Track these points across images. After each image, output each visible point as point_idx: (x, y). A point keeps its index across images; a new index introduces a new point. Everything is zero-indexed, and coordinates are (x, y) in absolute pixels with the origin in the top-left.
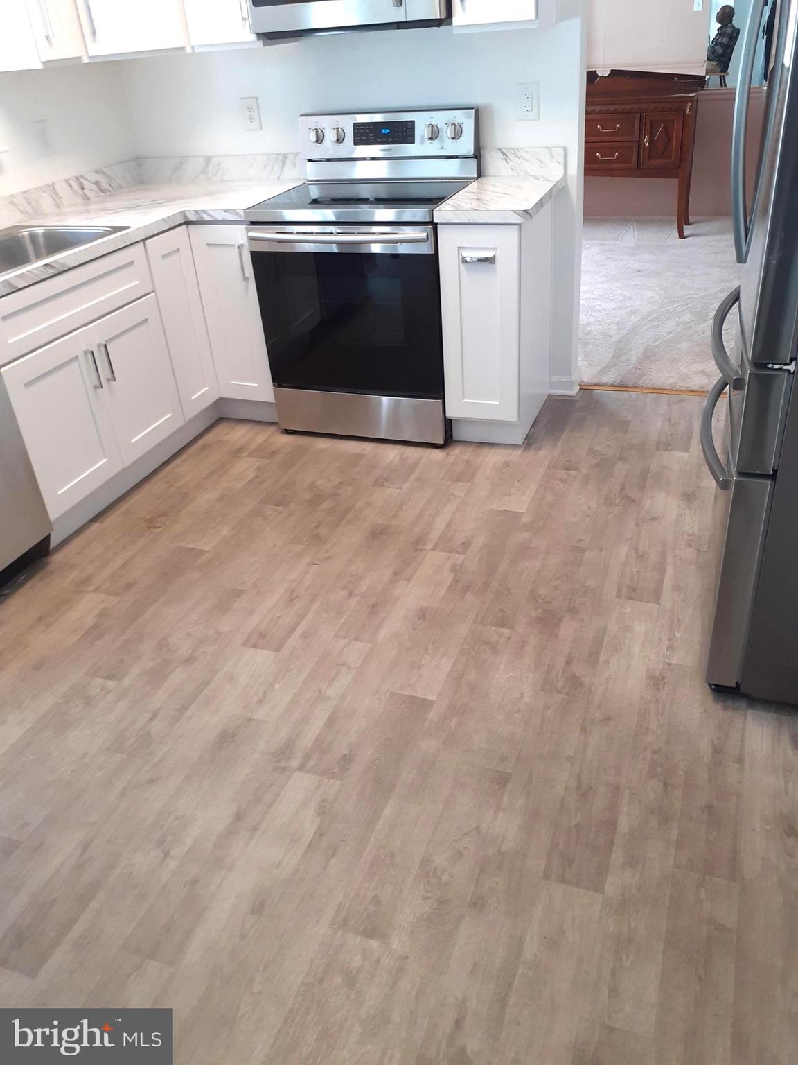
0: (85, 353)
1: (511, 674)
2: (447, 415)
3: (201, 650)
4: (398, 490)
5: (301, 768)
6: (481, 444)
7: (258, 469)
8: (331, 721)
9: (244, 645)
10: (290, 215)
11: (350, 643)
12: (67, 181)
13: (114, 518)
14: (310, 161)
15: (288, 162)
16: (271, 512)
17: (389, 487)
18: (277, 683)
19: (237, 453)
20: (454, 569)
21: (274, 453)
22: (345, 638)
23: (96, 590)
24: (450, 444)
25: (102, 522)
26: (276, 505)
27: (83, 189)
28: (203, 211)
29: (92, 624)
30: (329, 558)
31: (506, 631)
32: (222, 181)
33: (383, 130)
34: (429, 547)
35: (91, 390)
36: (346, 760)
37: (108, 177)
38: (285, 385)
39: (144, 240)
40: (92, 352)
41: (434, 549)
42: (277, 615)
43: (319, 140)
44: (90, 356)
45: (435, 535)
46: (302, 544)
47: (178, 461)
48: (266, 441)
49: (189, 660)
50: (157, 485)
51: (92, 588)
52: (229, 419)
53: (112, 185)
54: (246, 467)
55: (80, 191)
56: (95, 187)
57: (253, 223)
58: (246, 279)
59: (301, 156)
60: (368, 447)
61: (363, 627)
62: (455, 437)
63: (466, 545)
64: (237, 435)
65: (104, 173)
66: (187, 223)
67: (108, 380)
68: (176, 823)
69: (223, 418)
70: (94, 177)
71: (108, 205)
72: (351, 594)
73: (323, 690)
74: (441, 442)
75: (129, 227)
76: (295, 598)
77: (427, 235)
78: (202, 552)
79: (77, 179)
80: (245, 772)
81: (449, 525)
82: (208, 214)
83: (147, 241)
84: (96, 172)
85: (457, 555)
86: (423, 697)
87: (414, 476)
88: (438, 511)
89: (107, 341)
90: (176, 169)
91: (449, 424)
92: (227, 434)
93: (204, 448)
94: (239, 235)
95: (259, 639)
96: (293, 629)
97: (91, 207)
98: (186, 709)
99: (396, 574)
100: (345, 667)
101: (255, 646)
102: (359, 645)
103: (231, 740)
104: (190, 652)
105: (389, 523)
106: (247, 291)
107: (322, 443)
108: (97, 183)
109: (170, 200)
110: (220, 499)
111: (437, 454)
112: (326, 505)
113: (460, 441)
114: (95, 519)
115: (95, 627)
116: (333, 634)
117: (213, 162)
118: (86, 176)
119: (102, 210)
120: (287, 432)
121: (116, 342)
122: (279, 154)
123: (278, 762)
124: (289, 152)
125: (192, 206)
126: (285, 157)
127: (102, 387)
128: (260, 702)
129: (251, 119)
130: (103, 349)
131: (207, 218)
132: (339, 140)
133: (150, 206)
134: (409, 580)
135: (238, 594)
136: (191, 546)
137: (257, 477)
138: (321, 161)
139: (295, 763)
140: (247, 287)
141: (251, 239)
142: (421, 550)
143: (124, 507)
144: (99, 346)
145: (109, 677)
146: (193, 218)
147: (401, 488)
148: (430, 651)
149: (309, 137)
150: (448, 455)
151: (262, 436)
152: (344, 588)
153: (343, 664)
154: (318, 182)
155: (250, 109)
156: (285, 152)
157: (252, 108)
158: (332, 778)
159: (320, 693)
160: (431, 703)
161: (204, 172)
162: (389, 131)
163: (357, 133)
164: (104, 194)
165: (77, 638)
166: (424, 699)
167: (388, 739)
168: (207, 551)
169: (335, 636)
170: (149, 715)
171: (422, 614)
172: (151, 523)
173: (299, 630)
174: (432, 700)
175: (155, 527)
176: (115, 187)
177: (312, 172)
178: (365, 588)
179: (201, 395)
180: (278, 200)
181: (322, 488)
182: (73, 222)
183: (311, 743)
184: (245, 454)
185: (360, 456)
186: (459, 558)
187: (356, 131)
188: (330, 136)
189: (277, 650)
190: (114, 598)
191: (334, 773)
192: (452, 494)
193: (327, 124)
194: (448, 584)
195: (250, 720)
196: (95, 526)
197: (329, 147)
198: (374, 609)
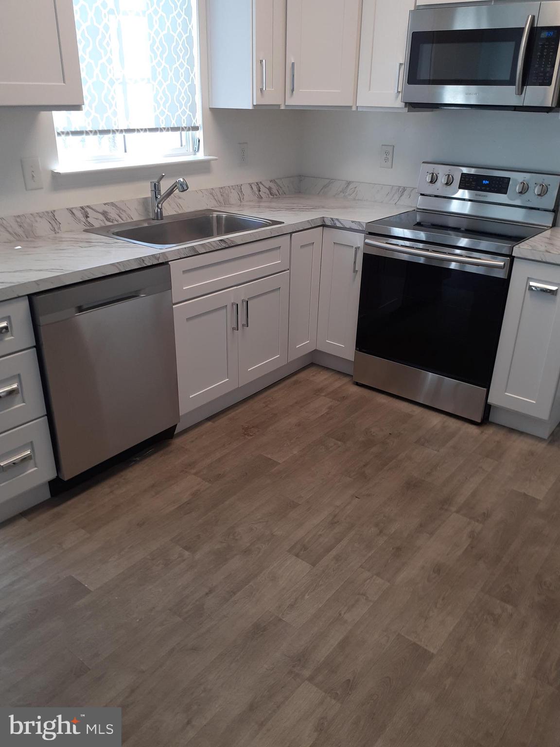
0: (233, 304)
1: (508, 651)
2: (488, 401)
3: (257, 546)
4: (436, 452)
5: (311, 679)
6: (512, 430)
7: (330, 408)
8: (343, 644)
9: (289, 551)
10: (398, 232)
11: (372, 577)
12: (250, 185)
13: (223, 421)
14: (422, 195)
15: (406, 193)
16: (332, 444)
17: (429, 448)
18: (307, 594)
19: (318, 391)
20: (472, 535)
21: (344, 398)
22: (369, 571)
23: (195, 474)
24: (486, 424)
25: (214, 422)
26: (337, 439)
27: (260, 191)
28: (337, 220)
29: (186, 501)
30: (369, 495)
31: (509, 607)
32: (355, 199)
33: (484, 181)
34: (454, 509)
35: (230, 330)
36: (350, 686)
37: (278, 185)
38: (364, 350)
39: (291, 233)
40: (237, 305)
41: (458, 512)
42: (320, 533)
43: (433, 181)
44: (235, 307)
45: (461, 500)
46: (350, 477)
47: (275, 389)
48: (340, 387)
49: (247, 552)
50: (257, 404)
51: (193, 471)
52: (318, 366)
53: (279, 191)
54: (322, 404)
55: (257, 193)
56: (268, 192)
57: (370, 233)
58: (355, 271)
59: (416, 190)
60: (417, 410)
61: (385, 566)
62: (491, 419)
63: (486, 516)
64: (321, 378)
65: (276, 183)
66: (324, 226)
67: (243, 325)
68: (203, 695)
69: (314, 364)
70: (268, 184)
71: (274, 204)
72: (381, 532)
73: (343, 612)
74: (479, 421)
75: (283, 223)
76: (336, 523)
77: (504, 264)
78: (275, 463)
79: (257, 183)
80: (266, 666)
81: (474, 494)
82: (340, 222)
83: (293, 234)
84: (271, 181)
85: (477, 524)
86: (425, 647)
87: (451, 443)
88: (467, 479)
89: (248, 299)
90: (325, 187)
91: (488, 408)
92: (314, 376)
93: (296, 383)
94: (358, 240)
95: (301, 550)
96: (329, 550)
97: (262, 204)
98: (235, 593)
99: (421, 525)
100: (365, 598)
101: (297, 555)
102: (379, 581)
103: (261, 633)
104: (248, 545)
105: (423, 478)
106: (354, 280)
107: (381, 399)
108: (270, 189)
109: (315, 208)
110: (299, 425)
111: (473, 430)
112: (374, 450)
113: (493, 423)
114: (209, 419)
115: (188, 503)
116: (360, 564)
117: (351, 186)
118: (263, 183)
119: (269, 207)
120: (357, 384)
121: (255, 300)
122: (400, 187)
123: (294, 667)
124: (407, 186)
125: (330, 214)
126: (404, 189)
127: (238, 330)
128: (292, 606)
129: (386, 160)
130: (245, 303)
131: (338, 225)
132: (448, 183)
133: (301, 210)
134: (432, 534)
135: (294, 505)
136: (269, 456)
137: (327, 413)
138: (430, 196)
139: (307, 673)
140: (355, 277)
141: (366, 244)
142: (446, 510)
143: (232, 414)
144: (243, 301)
145: (186, 548)
146: (328, 223)
147: (438, 451)
148: (438, 606)
149: (426, 178)
150: (482, 432)
151: (339, 383)
152: (377, 525)
153: (363, 594)
154: (424, 211)
155: (387, 153)
156: (405, 186)
157: (389, 153)
158: (334, 699)
159: (340, 614)
160: (432, 656)
161: (343, 191)
162: (488, 182)
163: (463, 180)
164: (272, 197)
165: (173, 508)
166: (426, 650)
167: (388, 677)
168: (279, 463)
169: (361, 566)
170: (207, 590)
171: (438, 569)
172: (246, 431)
173: (333, 553)
174: (433, 654)
175: (248, 435)
176: (280, 193)
177: (421, 203)
178: (394, 530)
179: (303, 346)
180: (392, 219)
181: (374, 434)
182: (248, 213)
183: (323, 659)
184: (323, 394)
185: (410, 416)
186: (478, 527)
187: (462, 179)
188: (442, 179)
189: (314, 564)
190: (207, 483)
191: (337, 694)
192: (481, 467)
193: (442, 172)
194: (465, 547)
195: (280, 620)
196: (209, 423)
197: (439, 187)
198: (398, 551)
